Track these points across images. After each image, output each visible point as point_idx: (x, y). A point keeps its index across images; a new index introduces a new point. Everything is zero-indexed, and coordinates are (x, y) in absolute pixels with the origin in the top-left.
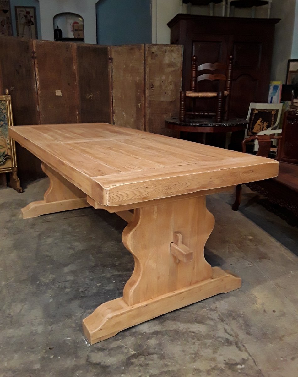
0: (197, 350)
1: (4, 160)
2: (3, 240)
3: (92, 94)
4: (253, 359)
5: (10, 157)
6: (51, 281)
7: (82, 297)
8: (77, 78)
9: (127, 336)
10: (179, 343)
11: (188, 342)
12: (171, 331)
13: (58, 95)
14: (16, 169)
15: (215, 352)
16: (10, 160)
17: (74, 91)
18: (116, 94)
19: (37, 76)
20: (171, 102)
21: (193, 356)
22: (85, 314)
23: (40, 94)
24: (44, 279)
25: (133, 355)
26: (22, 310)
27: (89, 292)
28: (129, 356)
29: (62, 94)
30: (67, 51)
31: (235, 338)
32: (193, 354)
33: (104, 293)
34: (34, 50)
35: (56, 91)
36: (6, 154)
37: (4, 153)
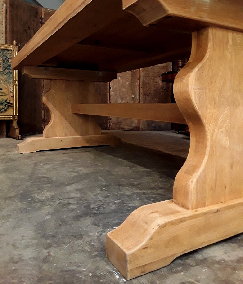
1: (6, 107)
9: (192, 266)
14: (16, 118)
16: (11, 108)
36: (8, 101)
37: (6, 101)
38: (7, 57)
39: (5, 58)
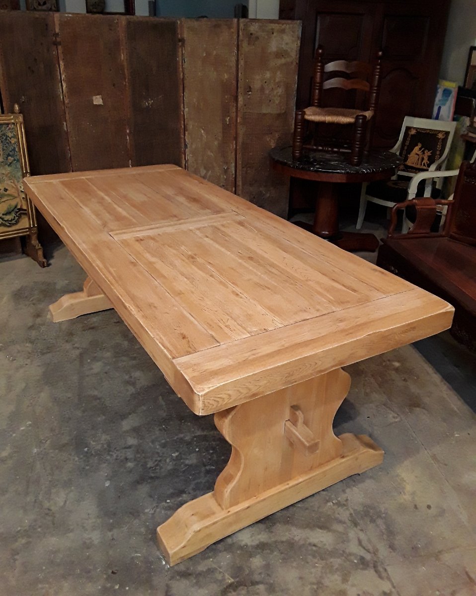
0: (320, 577)
1: (17, 216)
2: (27, 364)
3: (151, 100)
4: (398, 592)
5: (25, 212)
6: (105, 446)
7: (152, 478)
8: (127, 75)
9: (220, 552)
10: (294, 564)
11: (308, 563)
12: (282, 542)
13: (97, 104)
14: (35, 231)
15: (345, 580)
16: (25, 216)
17: (122, 97)
18: (189, 101)
19: (63, 74)
20: (279, 115)
21: (315, 587)
22: (158, 510)
23: (68, 103)
24: (94, 443)
25: (231, 585)
26: (68, 502)
27: (161, 468)
28: (225, 586)
29: (103, 103)
30: (111, 30)
31: (373, 555)
32: (313, 584)
33: (184, 472)
34: (57, 30)
35: (94, 98)
36: (19, 207)
37: (16, 207)
38: (7, 136)
39: (4, 138)
